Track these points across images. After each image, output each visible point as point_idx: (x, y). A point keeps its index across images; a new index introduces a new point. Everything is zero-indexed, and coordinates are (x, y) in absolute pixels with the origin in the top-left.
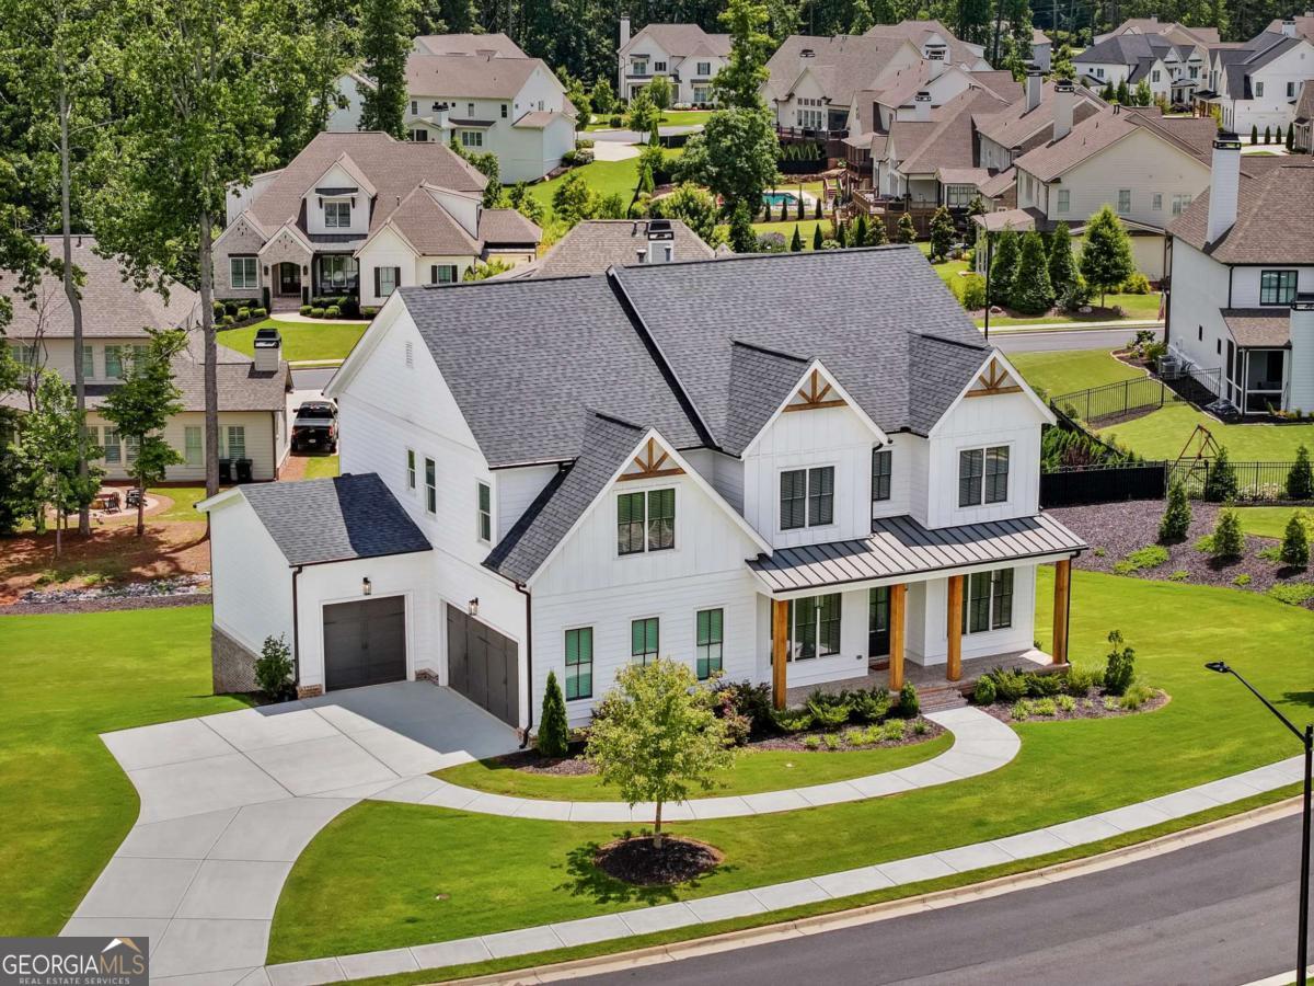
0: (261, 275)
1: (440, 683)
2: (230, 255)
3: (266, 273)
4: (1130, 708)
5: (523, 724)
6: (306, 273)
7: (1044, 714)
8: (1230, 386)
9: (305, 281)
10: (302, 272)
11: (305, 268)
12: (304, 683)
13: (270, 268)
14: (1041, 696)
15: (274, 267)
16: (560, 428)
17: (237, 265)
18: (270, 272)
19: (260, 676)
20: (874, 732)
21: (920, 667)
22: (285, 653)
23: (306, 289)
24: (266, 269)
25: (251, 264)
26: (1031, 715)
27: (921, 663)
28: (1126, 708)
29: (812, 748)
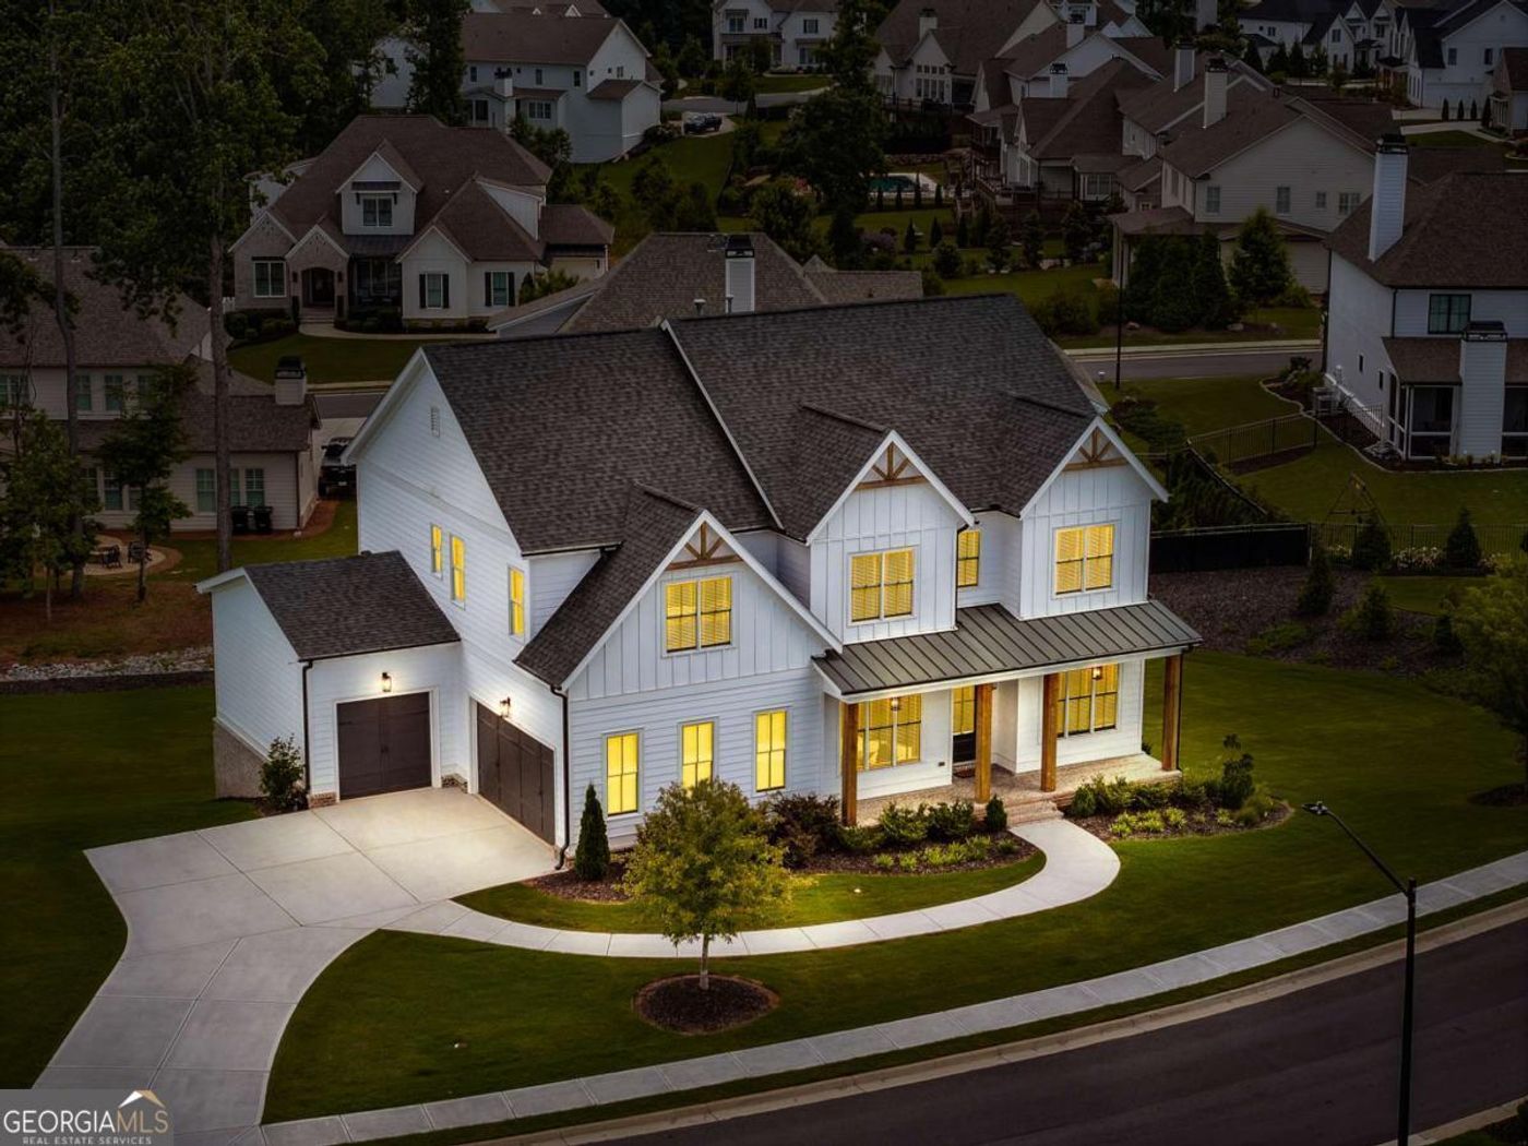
0: (289, 282)
1: (469, 791)
2: (254, 259)
3: (295, 280)
4: (1246, 824)
5: (560, 840)
6: (340, 280)
7: (1147, 830)
8: (1392, 426)
9: (340, 289)
10: (336, 278)
11: (340, 275)
12: (315, 791)
13: (300, 274)
14: (1145, 809)
15: (305, 273)
16: (601, 507)
17: (261, 268)
18: (300, 279)
19: (266, 783)
20: (956, 851)
21: (1010, 773)
22: (293, 758)
23: (341, 298)
24: (295, 275)
25: (278, 268)
26: (1134, 831)
27: (1011, 769)
28: (1241, 824)
29: (884, 869)
